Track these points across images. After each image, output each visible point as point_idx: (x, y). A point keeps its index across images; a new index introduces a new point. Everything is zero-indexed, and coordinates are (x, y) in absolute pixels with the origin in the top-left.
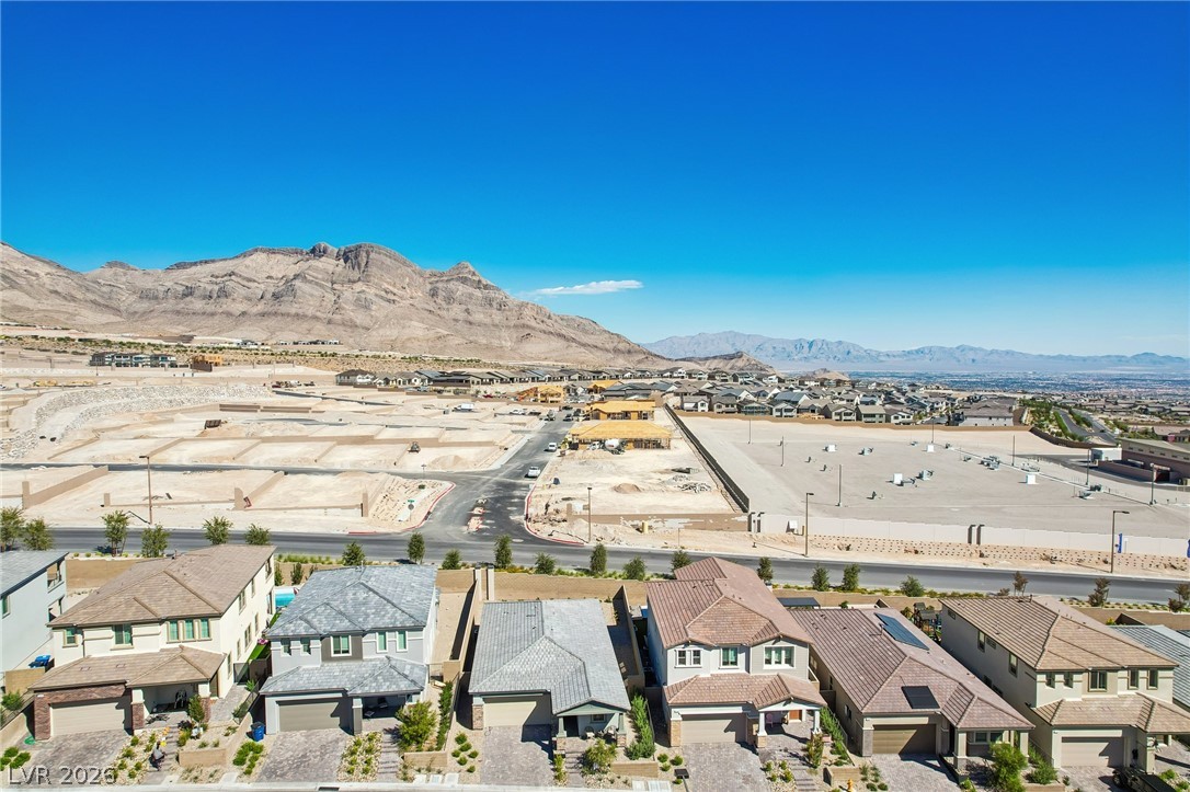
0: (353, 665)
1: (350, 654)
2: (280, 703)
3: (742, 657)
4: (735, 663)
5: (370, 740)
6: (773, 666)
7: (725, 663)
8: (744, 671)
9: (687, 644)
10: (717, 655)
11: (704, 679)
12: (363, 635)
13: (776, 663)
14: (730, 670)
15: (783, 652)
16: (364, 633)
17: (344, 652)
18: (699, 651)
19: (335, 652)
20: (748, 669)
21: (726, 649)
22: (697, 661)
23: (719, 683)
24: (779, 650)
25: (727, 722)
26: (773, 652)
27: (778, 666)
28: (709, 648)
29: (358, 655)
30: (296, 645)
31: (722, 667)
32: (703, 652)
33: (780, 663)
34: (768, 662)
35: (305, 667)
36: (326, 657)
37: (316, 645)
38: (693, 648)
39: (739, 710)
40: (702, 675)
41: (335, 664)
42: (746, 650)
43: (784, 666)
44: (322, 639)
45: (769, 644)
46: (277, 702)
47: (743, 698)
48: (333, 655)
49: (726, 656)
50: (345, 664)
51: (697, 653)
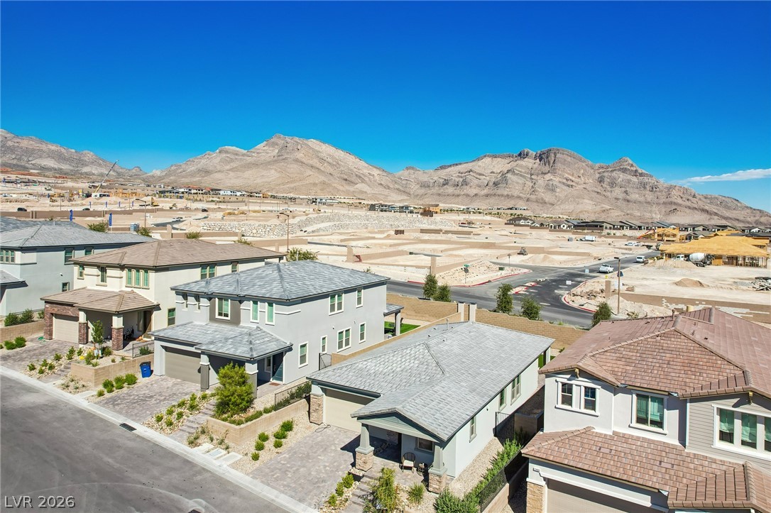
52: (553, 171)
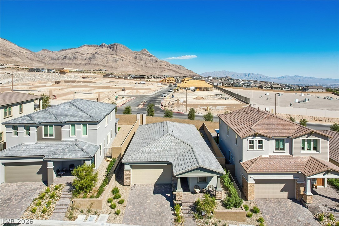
0: (55, 143)
1: (54, 137)
2: (5, 164)
3: (287, 145)
4: (283, 149)
5: (56, 189)
6: (306, 151)
7: (277, 149)
8: (288, 154)
9: (255, 136)
10: (272, 144)
11: (266, 158)
12: (62, 126)
13: (308, 150)
14: (279, 153)
15: (312, 143)
16: (62, 124)
17: (50, 136)
18: (262, 141)
19: (45, 135)
20: (291, 153)
21: (277, 141)
22: (261, 147)
23: (275, 160)
24: (309, 141)
25: (283, 185)
26: (306, 143)
27: (309, 152)
28: (268, 139)
29: (58, 137)
30: (21, 130)
31: (275, 151)
32: (264, 141)
33: (309, 149)
34: (303, 148)
35: (26, 143)
36: (40, 138)
37: (33, 130)
38: (258, 139)
39: (291, 177)
40: (264, 156)
41: (44, 142)
42: (290, 140)
43: (313, 152)
44: (37, 127)
45: (304, 138)
46: (3, 164)
47: (294, 170)
48: (44, 137)
49: (277, 145)
50: (50, 143)
51: (260, 142)
52: (116, 54)
